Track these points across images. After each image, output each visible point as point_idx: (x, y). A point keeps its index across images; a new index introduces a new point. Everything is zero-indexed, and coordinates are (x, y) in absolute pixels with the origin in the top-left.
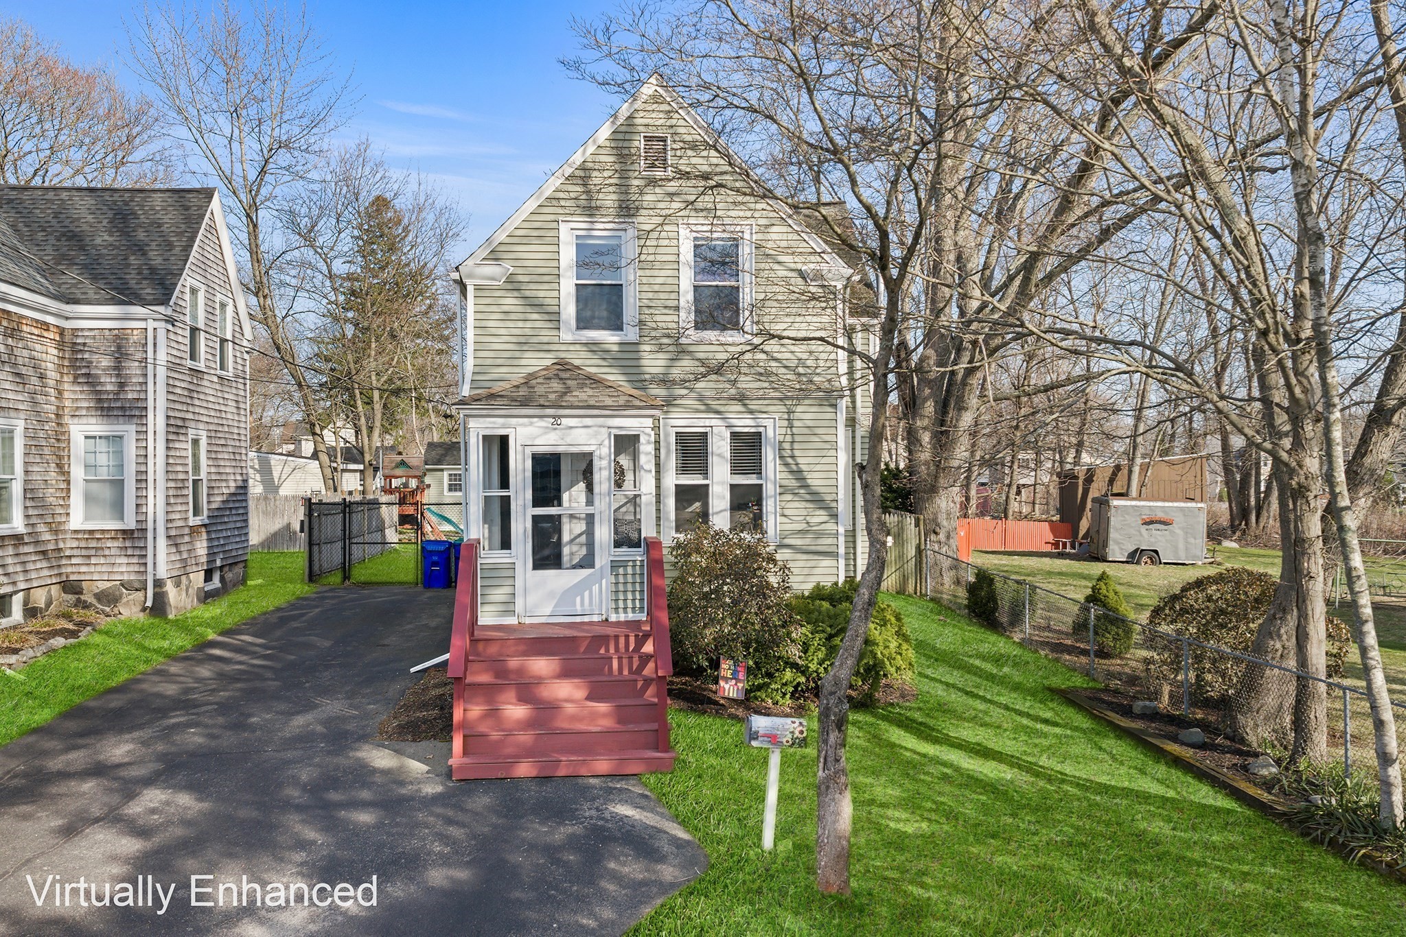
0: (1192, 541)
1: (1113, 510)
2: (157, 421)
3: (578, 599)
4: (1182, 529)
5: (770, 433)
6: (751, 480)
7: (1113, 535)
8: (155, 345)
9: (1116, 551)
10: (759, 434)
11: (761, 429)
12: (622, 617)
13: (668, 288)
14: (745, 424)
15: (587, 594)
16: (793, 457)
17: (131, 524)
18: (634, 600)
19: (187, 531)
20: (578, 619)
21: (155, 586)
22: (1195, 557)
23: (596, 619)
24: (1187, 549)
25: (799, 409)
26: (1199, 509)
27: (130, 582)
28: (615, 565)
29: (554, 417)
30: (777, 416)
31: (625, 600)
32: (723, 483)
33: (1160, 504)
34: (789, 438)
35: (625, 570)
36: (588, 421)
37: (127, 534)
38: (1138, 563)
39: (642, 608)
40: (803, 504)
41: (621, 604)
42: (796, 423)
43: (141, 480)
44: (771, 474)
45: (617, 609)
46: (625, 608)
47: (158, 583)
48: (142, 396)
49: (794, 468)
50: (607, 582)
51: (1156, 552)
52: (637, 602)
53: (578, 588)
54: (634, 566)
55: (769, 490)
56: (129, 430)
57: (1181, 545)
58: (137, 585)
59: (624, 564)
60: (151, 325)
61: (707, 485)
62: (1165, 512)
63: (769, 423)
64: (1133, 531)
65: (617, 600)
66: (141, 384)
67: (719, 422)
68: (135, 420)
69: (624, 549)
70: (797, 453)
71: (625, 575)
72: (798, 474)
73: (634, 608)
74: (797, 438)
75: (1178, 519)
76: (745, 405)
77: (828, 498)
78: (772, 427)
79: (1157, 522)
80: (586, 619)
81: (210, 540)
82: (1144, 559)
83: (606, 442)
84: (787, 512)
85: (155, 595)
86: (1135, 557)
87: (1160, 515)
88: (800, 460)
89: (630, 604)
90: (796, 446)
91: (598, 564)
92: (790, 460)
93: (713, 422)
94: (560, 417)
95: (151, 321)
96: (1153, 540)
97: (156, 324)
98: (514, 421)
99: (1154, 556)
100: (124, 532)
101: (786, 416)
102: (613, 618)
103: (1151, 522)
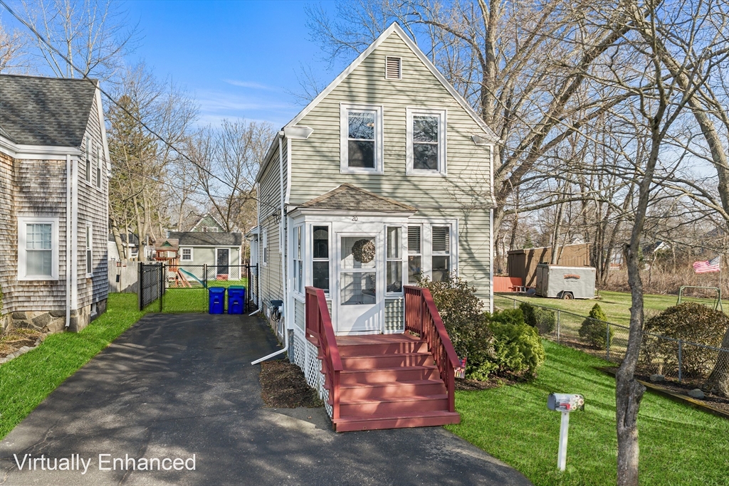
0: (589, 287)
1: (550, 271)
2: (72, 217)
3: (367, 321)
4: (584, 281)
5: (454, 229)
6: (443, 253)
7: (550, 284)
8: (71, 170)
9: (552, 292)
10: (448, 228)
11: (448, 225)
12: (391, 332)
13: (400, 144)
14: (439, 222)
15: (371, 319)
16: (466, 241)
17: (55, 276)
18: (397, 322)
19: (85, 281)
20: (366, 333)
21: (71, 314)
22: (590, 296)
23: (376, 333)
24: (586, 291)
25: (471, 214)
26: (592, 271)
27: (55, 312)
28: (388, 302)
29: (353, 216)
30: (458, 218)
31: (392, 322)
32: (428, 256)
33: (573, 268)
34: (465, 230)
35: (393, 305)
36: (372, 219)
37: (53, 284)
38: (563, 298)
39: (402, 327)
40: (470, 268)
41: (390, 324)
42: (469, 222)
43: (63, 252)
44: (454, 252)
45: (388, 328)
46: (392, 327)
47: (72, 312)
48: (63, 200)
49: (467, 247)
50: (383, 312)
51: (571, 293)
52: (399, 323)
53: (367, 316)
54: (397, 303)
55: (453, 260)
56: (56, 221)
57: (583, 289)
58: (59, 314)
59: (392, 301)
60: (69, 158)
61: (420, 257)
62: (576, 272)
63: (454, 222)
64: (560, 282)
65: (388, 322)
66: (62, 193)
67: (426, 221)
68: (59, 215)
69: (392, 293)
70: (469, 239)
71: (393, 308)
72: (469, 251)
73: (397, 327)
74: (469, 230)
75: (582, 276)
76: (440, 211)
77: (483, 263)
78: (455, 224)
79: (572, 277)
80: (371, 333)
81: (94, 286)
82: (566, 296)
83: (383, 232)
84: (464, 272)
85: (71, 319)
86: (561, 295)
87: (574, 274)
88: (470, 243)
89: (395, 325)
90: (469, 235)
91: (377, 302)
92: (465, 243)
93: (423, 221)
94: (357, 216)
95: (69, 156)
96: (570, 286)
97: (72, 158)
98: (331, 218)
99: (571, 295)
100: (52, 282)
101: (464, 218)
102: (386, 332)
103: (569, 278)
